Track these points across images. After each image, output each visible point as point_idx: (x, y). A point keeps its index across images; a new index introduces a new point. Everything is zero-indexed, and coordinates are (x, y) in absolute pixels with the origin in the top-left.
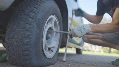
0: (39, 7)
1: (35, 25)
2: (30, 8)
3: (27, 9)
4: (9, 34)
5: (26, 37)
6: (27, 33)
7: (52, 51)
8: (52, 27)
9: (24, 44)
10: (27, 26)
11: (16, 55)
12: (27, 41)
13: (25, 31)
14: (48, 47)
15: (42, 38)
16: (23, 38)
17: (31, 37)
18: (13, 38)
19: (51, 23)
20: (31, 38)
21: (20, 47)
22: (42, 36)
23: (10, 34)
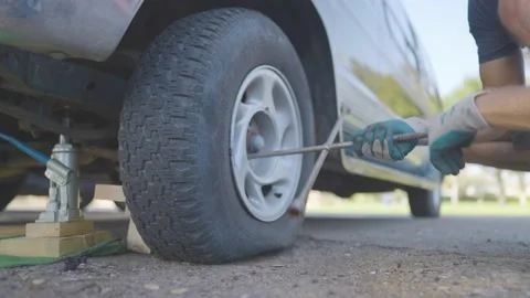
0: (205, 53)
1: (201, 119)
2: (179, 62)
3: (169, 69)
4: (129, 155)
5: (179, 158)
6: (181, 147)
7: (279, 196)
8: (267, 109)
9: (176, 183)
10: (176, 126)
11: (158, 217)
12: (185, 170)
13: (172, 141)
14: (259, 184)
15: (230, 155)
16: (171, 164)
17: (195, 156)
18: (143, 169)
19: (260, 97)
20: (193, 162)
21: (167, 191)
22: (230, 149)
23: (133, 157)
